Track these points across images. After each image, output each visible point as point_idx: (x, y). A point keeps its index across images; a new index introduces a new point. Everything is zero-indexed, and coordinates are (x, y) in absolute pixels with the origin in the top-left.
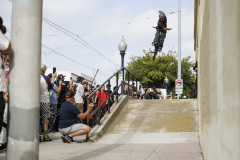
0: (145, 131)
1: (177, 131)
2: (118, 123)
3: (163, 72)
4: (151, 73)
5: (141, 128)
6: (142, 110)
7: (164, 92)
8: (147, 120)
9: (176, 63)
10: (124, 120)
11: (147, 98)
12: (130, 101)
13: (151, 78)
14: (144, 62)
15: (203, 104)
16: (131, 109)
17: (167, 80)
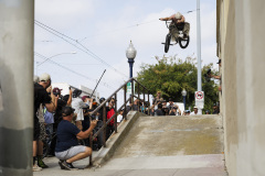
0: (159, 154)
1: (198, 154)
2: (127, 145)
3: (180, 82)
4: (166, 84)
5: (155, 150)
6: (156, 129)
7: (181, 106)
8: (161, 141)
9: (195, 71)
10: (134, 142)
11: (159, 114)
12: (141, 118)
13: (166, 90)
14: (157, 72)
15: (229, 120)
16: (143, 127)
17: (184, 92)
